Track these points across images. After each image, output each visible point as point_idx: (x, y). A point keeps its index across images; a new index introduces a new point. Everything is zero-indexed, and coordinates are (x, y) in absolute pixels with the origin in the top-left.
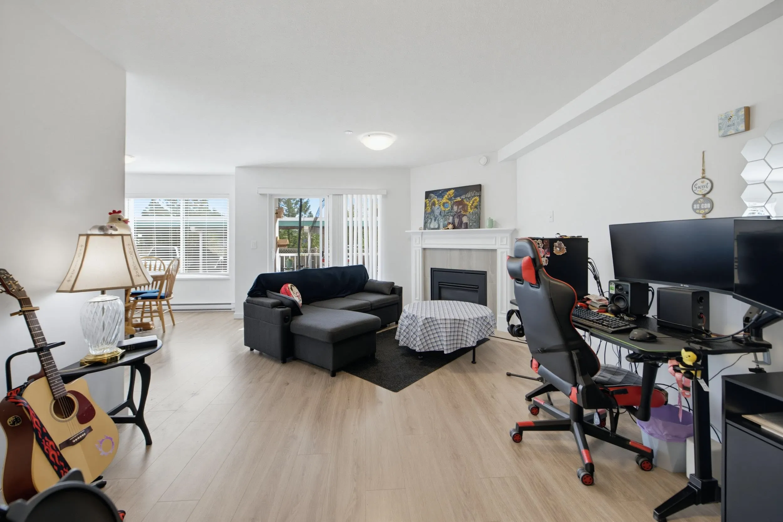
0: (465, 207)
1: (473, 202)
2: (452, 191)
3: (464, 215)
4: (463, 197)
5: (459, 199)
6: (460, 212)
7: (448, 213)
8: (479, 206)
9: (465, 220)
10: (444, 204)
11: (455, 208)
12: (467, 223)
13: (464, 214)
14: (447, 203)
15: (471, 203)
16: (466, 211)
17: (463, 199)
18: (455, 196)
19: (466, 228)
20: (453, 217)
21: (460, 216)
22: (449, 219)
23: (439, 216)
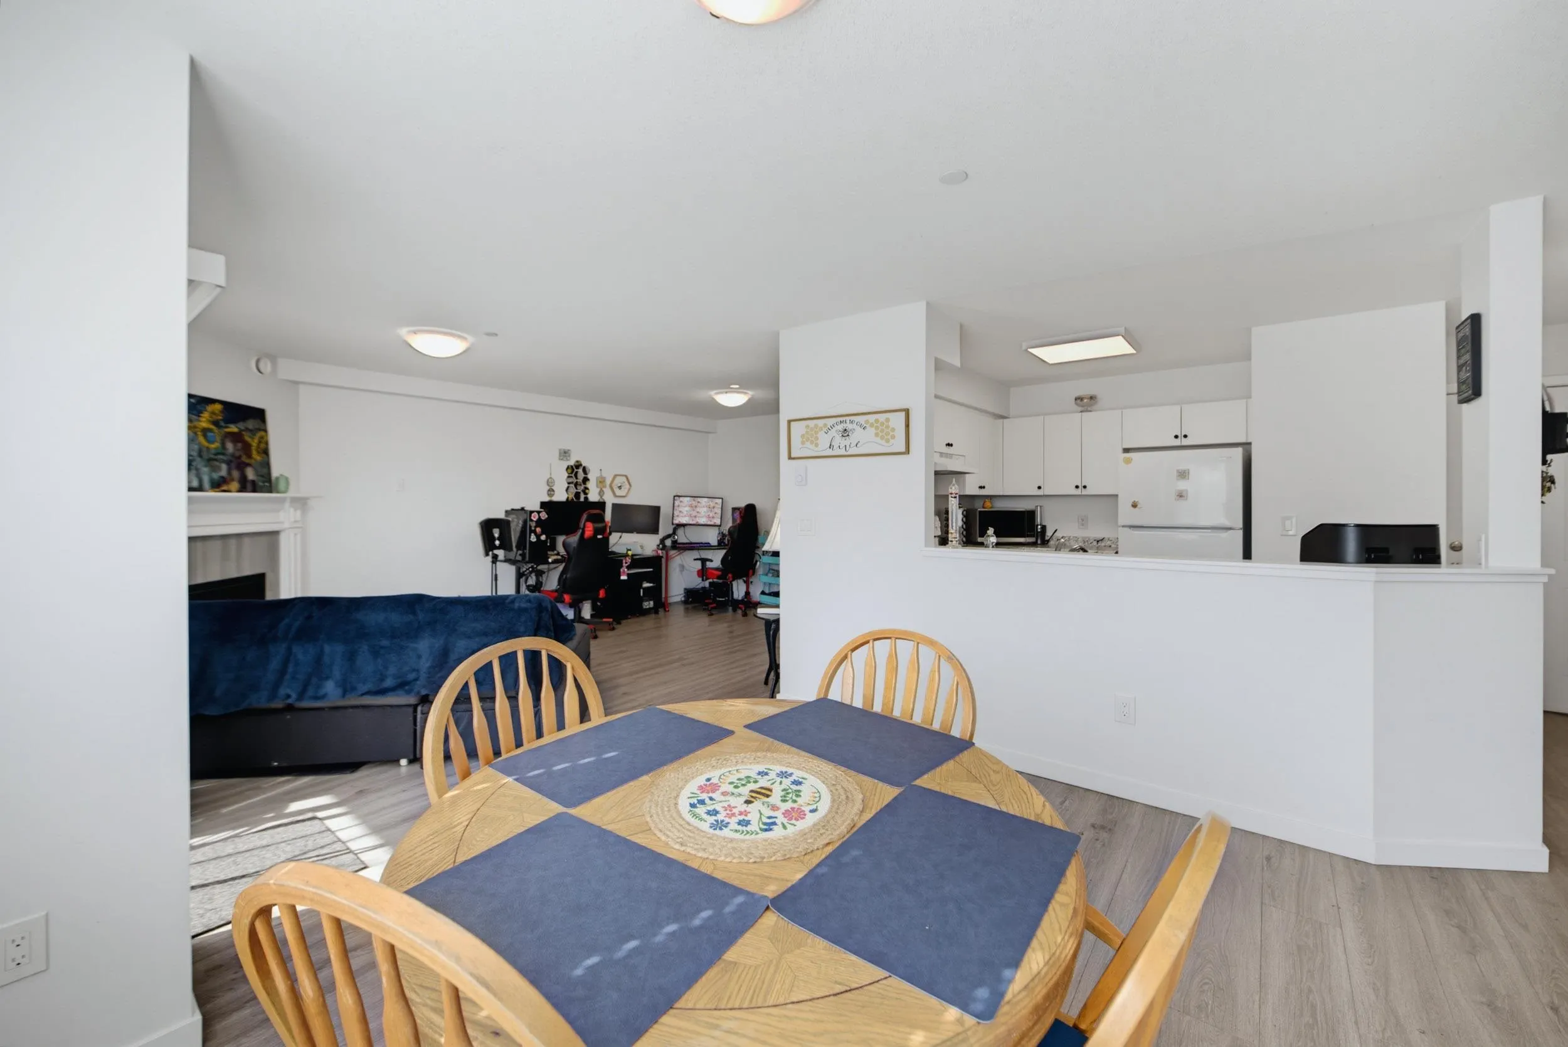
0: (247, 448)
1: (260, 442)
2: (218, 407)
3: (249, 465)
4: (242, 425)
5: (233, 428)
6: (239, 457)
7: (216, 454)
8: (266, 452)
9: (250, 474)
10: (205, 431)
11: (230, 447)
12: (253, 482)
13: (247, 461)
14: (210, 430)
15: (256, 441)
16: (250, 456)
17: (241, 431)
18: (229, 421)
19: (254, 491)
20: (228, 463)
21: (241, 466)
22: (219, 469)
23: (198, 459)
